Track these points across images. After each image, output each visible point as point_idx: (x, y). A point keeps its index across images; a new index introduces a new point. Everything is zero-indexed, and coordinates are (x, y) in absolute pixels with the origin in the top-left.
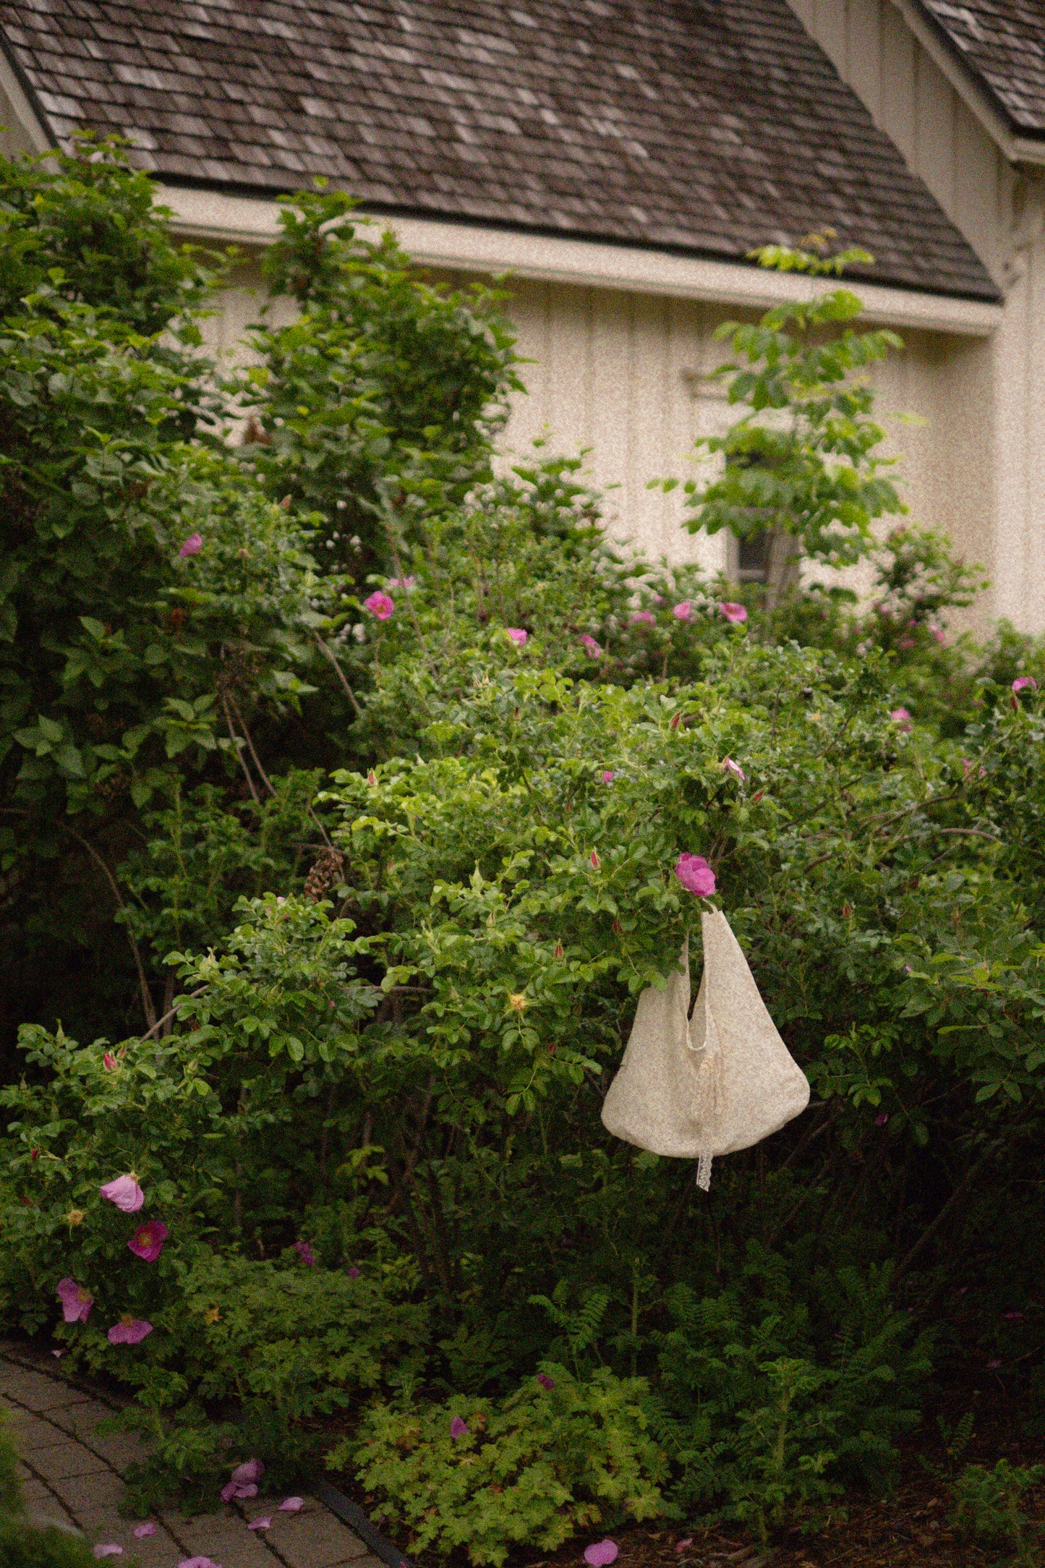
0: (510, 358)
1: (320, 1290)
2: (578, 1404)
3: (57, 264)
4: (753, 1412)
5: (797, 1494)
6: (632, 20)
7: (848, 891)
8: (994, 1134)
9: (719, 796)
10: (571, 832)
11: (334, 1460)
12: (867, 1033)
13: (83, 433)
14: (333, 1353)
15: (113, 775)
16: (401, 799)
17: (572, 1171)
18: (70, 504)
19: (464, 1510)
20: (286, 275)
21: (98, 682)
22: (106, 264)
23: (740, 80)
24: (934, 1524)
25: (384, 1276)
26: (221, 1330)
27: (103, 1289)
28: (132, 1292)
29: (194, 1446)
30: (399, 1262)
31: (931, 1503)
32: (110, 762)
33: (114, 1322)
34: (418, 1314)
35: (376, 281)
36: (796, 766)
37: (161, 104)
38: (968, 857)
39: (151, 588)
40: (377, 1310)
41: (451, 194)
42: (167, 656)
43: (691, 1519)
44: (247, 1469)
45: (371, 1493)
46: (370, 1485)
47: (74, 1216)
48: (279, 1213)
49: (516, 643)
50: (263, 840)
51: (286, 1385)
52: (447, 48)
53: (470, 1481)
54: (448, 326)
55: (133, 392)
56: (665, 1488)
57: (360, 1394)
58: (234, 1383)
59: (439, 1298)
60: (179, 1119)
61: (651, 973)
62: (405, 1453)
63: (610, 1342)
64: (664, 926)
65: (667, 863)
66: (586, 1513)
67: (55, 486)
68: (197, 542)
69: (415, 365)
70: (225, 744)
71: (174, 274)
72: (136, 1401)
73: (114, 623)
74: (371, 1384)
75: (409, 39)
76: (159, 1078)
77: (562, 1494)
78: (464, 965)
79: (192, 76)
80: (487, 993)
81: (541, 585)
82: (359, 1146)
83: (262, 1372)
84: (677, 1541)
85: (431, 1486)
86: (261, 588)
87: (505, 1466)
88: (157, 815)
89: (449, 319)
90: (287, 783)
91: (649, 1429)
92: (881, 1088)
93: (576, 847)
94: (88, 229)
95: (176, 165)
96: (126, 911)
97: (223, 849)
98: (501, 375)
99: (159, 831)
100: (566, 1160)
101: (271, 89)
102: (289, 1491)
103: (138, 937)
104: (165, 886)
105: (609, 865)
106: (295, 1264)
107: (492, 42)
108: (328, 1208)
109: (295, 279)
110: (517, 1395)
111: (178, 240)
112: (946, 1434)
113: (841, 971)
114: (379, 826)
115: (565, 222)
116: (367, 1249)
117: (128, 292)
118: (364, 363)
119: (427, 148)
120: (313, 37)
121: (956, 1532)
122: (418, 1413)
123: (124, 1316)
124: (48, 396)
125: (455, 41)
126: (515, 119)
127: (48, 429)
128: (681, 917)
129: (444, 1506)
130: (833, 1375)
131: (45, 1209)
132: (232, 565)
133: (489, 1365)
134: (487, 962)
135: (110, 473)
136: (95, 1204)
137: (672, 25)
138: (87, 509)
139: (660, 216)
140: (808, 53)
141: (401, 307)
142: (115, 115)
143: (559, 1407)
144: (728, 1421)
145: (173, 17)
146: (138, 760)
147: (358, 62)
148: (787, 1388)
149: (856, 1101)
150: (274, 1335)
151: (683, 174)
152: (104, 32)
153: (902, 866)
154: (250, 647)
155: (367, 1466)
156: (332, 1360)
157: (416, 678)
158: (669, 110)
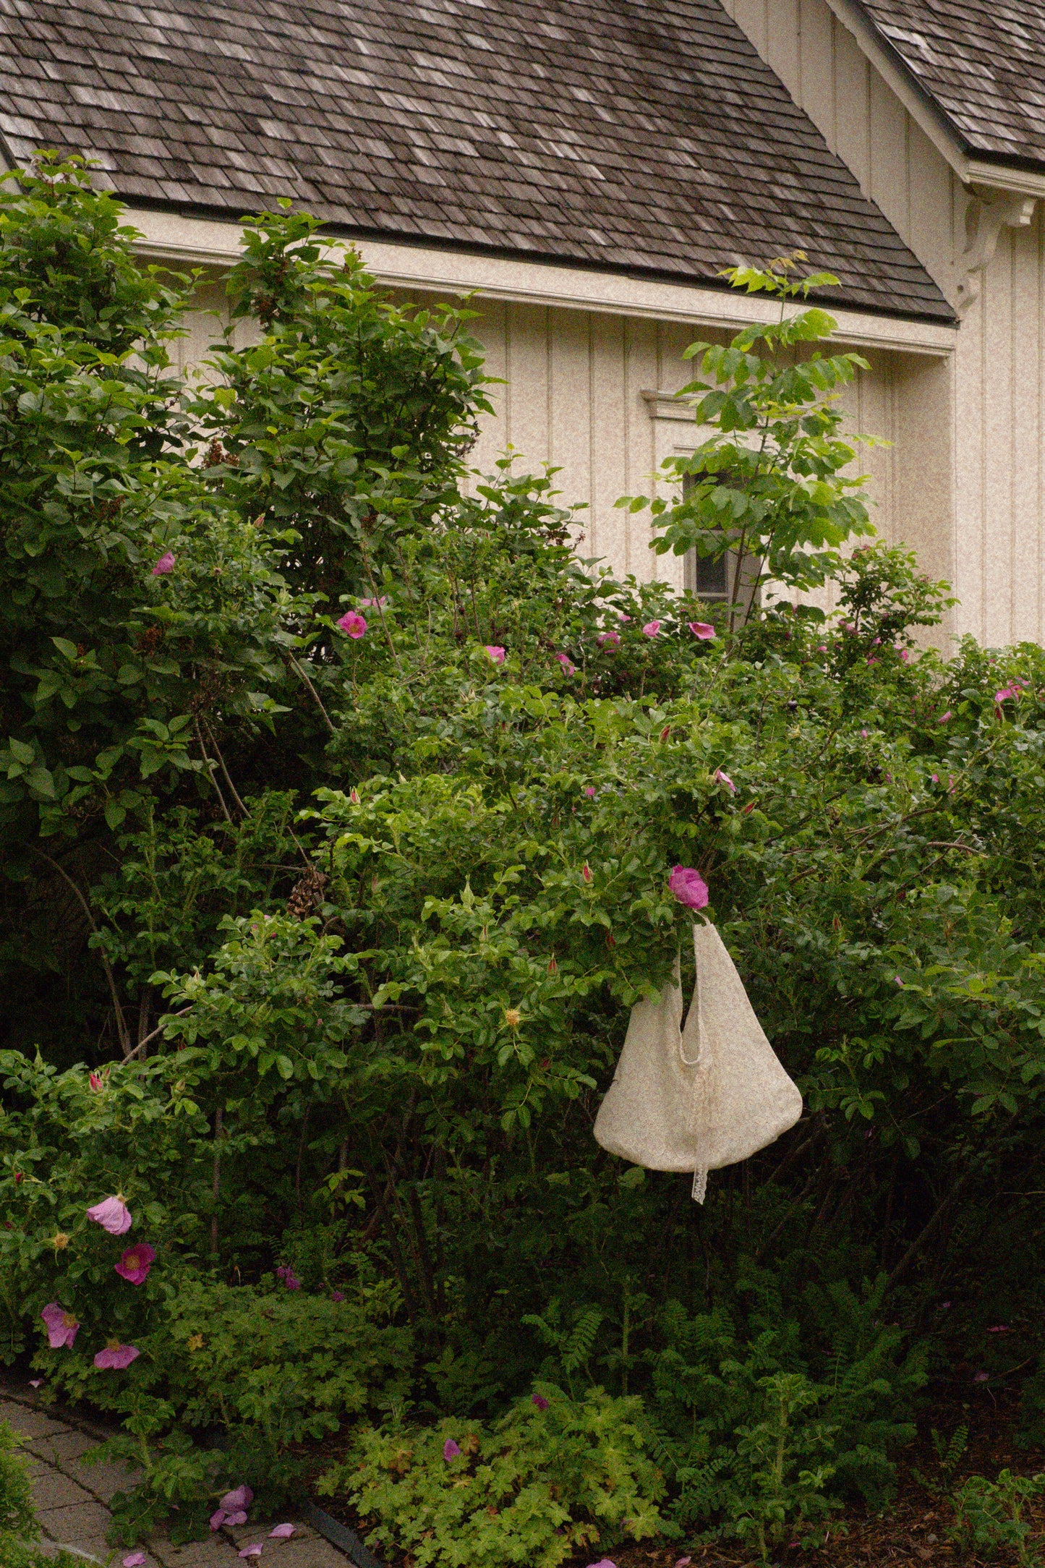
0: (477, 378)
1: (304, 1315)
2: (574, 1424)
3: (21, 284)
4: (751, 1429)
5: (797, 1509)
6: (587, 44)
7: (836, 904)
8: (980, 1147)
9: (709, 809)
10: (561, 846)
11: (326, 1485)
12: (858, 1046)
13: (51, 452)
14: (319, 1378)
15: (87, 797)
16: (385, 815)
17: (559, 1188)
18: (41, 522)
19: (461, 1533)
20: (250, 295)
21: (70, 703)
22: (70, 284)
23: (695, 103)
24: (933, 1537)
25: (366, 1300)
26: (205, 1356)
27: (89, 1314)
28: (119, 1316)
29: (183, 1474)
30: (381, 1285)
31: (927, 1517)
32: (84, 784)
33: (99, 1349)
34: (403, 1338)
35: (340, 301)
36: (781, 780)
37: (120, 125)
38: (946, 871)
39: (123, 609)
40: (361, 1334)
41: (411, 216)
42: (142, 675)
43: (689, 1538)
44: (235, 1496)
45: (365, 1517)
46: (363, 1510)
47: (60, 1239)
48: (256, 1238)
49: (495, 660)
50: (238, 862)
51: (275, 1410)
52: (403, 70)
53: (467, 1504)
54: (414, 346)
55: (103, 411)
56: (663, 1506)
57: (349, 1418)
58: (218, 1410)
59: (423, 1322)
60: (167, 1140)
61: (645, 986)
62: (397, 1477)
63: (601, 1361)
64: (658, 939)
65: (660, 876)
66: (584, 1533)
67: (25, 506)
68: (170, 561)
69: (381, 386)
70: (197, 765)
71: (139, 295)
72: (124, 1430)
73: (86, 643)
74: (357, 1408)
75: (366, 62)
76: (146, 1098)
77: (560, 1515)
78: (457, 981)
79: (150, 97)
80: (481, 1009)
81: (516, 603)
82: (336, 1170)
83: (252, 1397)
84: (675, 1560)
85: (426, 1509)
86: (235, 606)
87: (501, 1487)
88: (132, 837)
89: (415, 339)
90: (260, 804)
91: (645, 1447)
92: (873, 1101)
93: (566, 861)
94: (53, 249)
95: (136, 187)
96: (99, 935)
97: (199, 870)
98: (468, 394)
99: (134, 853)
100: (554, 1178)
101: (230, 111)
102: (278, 1518)
103: (113, 961)
104: (139, 909)
105: (601, 878)
106: (274, 1290)
107: (448, 65)
108: (308, 1232)
109: (259, 301)
110: (509, 1417)
111: (141, 262)
112: (938, 1448)
113: (831, 985)
114: (364, 843)
115: (524, 244)
116: (348, 1272)
117: (92, 313)
118: (330, 382)
119: (386, 170)
120: (269, 59)
121: (955, 1545)
122: (409, 1437)
123: (109, 1341)
124: (17, 415)
125: (412, 64)
126: (472, 141)
127: (17, 448)
128: (673, 930)
129: (440, 1531)
130: (827, 1390)
131: (30, 1233)
132: (207, 582)
133: (476, 1388)
134: (479, 977)
135: (81, 492)
136: (81, 1228)
137: (626, 49)
138: (58, 527)
139: (618, 238)
140: (761, 77)
141: (366, 327)
142: (73, 136)
143: (555, 1427)
144: (726, 1438)
145: (129, 38)
146: (111, 780)
147: (316, 85)
148: (786, 1403)
149: (848, 1114)
150: (259, 1361)
151: (641, 196)
152: (61, 53)
153: (890, 878)
154: (224, 667)
155: (360, 1490)
156: (318, 1385)
157: (395, 696)
158: (624, 132)
